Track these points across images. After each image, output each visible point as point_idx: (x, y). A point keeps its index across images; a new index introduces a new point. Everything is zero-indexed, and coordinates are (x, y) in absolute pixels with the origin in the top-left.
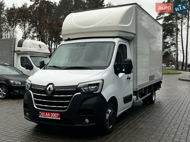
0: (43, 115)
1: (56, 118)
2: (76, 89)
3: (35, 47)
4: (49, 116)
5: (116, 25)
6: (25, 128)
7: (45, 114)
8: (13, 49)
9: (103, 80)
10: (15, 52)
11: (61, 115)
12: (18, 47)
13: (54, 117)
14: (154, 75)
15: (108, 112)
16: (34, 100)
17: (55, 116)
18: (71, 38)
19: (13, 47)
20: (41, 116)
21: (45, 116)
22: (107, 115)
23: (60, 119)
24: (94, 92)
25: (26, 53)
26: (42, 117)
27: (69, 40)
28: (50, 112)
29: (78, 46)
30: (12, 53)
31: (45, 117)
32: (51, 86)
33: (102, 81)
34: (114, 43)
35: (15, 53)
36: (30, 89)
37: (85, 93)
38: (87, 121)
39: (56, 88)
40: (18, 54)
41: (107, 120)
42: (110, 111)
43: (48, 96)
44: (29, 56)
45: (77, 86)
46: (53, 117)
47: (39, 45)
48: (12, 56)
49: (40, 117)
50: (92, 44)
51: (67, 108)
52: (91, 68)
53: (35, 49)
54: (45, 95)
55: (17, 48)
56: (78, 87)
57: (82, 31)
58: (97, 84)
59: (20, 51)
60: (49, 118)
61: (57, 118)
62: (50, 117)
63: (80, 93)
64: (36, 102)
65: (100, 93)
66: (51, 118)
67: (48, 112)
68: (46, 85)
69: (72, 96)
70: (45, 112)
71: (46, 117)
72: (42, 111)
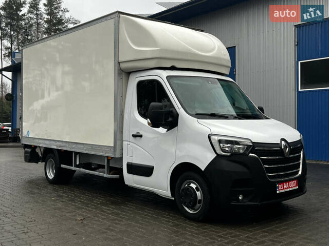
0: (281, 187)
1: (295, 188)
7: (283, 186)
16: (265, 167)
17: (294, 186)
20: (279, 190)
21: (283, 189)
23: (297, 187)
26: (281, 191)
28: (288, 181)
31: (283, 191)
46: (291, 187)
49: (278, 192)
60: (288, 190)
61: (296, 186)
62: (289, 188)
66: (291, 189)
67: (286, 181)
70: (282, 182)
71: (285, 190)
72: (280, 183)
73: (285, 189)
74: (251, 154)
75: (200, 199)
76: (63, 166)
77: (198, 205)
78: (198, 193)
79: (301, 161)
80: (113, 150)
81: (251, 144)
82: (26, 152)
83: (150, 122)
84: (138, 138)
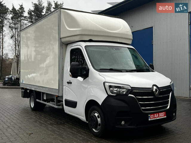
0: (153, 117)
1: (164, 117)
4: (157, 117)
7: (154, 116)
13: (162, 116)
20: (150, 118)
21: (154, 118)
23: (166, 117)
26: (152, 119)
27: (91, 41)
28: (158, 113)
31: (154, 119)
46: (161, 117)
49: (149, 120)
51: (168, 106)
54: (153, 97)
60: (158, 118)
62: (159, 117)
67: (156, 113)
68: (151, 87)
70: (153, 113)
71: (156, 119)
72: (151, 114)
73: (155, 117)
74: (129, 95)
75: (100, 123)
76: (37, 100)
77: (99, 127)
78: (99, 120)
79: (170, 99)
80: (58, 91)
81: (130, 88)
82: (22, 92)
83: (71, 74)
84: (70, 84)
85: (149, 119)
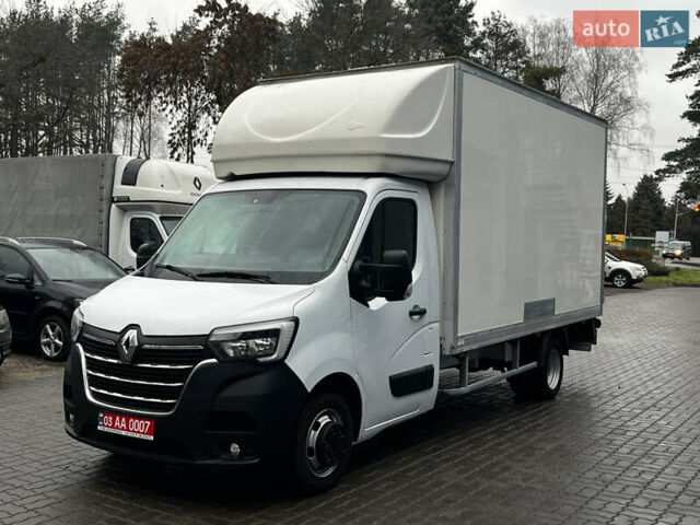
0: (109, 422)
1: (143, 437)
2: (204, 345)
3: (179, 186)
4: (123, 429)
5: (371, 134)
6: (69, 461)
7: (114, 421)
8: (105, 193)
9: (296, 320)
10: (112, 201)
11: (158, 426)
12: (123, 184)
13: (138, 432)
14: (554, 300)
15: (318, 424)
16: (88, 375)
17: (140, 430)
18: (237, 174)
19: (107, 184)
20: (103, 425)
21: (112, 427)
22: (314, 435)
23: (152, 438)
24: (261, 360)
25: (147, 205)
26: (106, 429)
27: (232, 178)
28: (128, 416)
29: (252, 203)
30: (105, 205)
31: (112, 431)
32: (132, 334)
33: (293, 324)
34: (362, 195)
35: (113, 205)
36: (81, 339)
37: (237, 360)
38: (235, 448)
39: (146, 339)
40: (124, 210)
41: (311, 449)
42: (324, 420)
43: (123, 365)
44: (157, 216)
45: (208, 336)
46: (133, 431)
47: (196, 179)
48: (105, 214)
49: (99, 428)
50: (294, 196)
51: (174, 404)
52: (272, 279)
53: (179, 192)
54: (116, 361)
55: (120, 190)
56: (212, 339)
57: (269, 153)
58: (275, 333)
59: (128, 199)
60: (124, 433)
61: (147, 433)
62: (128, 430)
63: (214, 360)
64: (93, 381)
65: (281, 363)
66: (129, 434)
67: (122, 414)
68: (119, 331)
69: (190, 370)
71: (116, 432)
72: (108, 412)
73: (117, 428)
74: (77, 344)
81: (81, 325)
85: (98, 424)
